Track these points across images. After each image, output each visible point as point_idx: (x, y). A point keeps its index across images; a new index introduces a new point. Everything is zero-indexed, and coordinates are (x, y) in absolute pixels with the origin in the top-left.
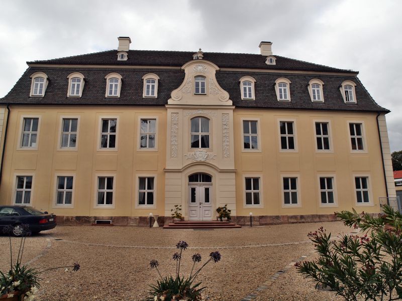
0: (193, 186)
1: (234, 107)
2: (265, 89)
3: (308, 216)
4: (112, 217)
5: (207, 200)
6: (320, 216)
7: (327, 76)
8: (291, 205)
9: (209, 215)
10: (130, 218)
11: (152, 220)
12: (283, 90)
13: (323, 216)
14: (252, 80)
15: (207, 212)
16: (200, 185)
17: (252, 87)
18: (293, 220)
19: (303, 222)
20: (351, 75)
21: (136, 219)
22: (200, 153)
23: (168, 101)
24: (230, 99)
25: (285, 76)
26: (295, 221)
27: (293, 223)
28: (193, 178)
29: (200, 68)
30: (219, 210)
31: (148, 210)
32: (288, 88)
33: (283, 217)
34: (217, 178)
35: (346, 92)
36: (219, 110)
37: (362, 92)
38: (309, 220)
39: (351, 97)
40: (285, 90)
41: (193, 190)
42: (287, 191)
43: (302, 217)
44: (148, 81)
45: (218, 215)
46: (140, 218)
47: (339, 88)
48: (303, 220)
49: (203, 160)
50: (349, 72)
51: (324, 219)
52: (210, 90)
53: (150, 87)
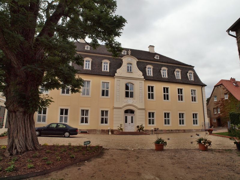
1: (145, 80)
2: (157, 71)
3: (174, 130)
4: (88, 130)
5: (132, 122)
6: (179, 130)
7: (182, 67)
8: (167, 125)
9: (134, 129)
10: (97, 130)
11: (108, 131)
12: (164, 72)
13: (180, 130)
14: (152, 67)
15: (132, 127)
16: (129, 115)
17: (152, 70)
18: (168, 132)
19: (172, 133)
20: (191, 68)
21: (99, 130)
22: (130, 101)
23: (115, 74)
24: (143, 75)
25: (165, 66)
26: (169, 132)
27: (168, 133)
28: (126, 112)
29: (130, 59)
30: (138, 127)
31: (105, 127)
32: (166, 72)
33: (164, 130)
34: (137, 112)
35: (190, 75)
36: (138, 81)
37: (196, 76)
38: (174, 132)
39: (192, 78)
41: (126, 117)
42: (165, 119)
43: (172, 130)
44: (105, 63)
45: (137, 129)
46: (102, 130)
47: (187, 73)
48: (172, 132)
49: (131, 103)
50: (190, 66)
51: (181, 131)
52: (134, 71)
53: (106, 66)
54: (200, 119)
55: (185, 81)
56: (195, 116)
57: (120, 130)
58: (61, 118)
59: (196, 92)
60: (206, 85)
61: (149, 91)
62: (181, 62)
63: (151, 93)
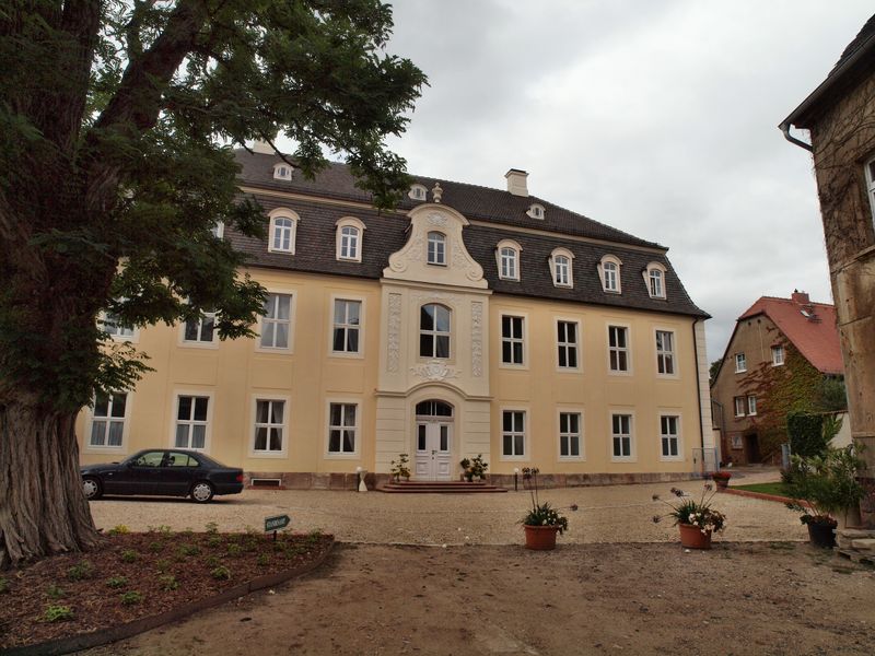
0: (422, 423)
1: (491, 292)
2: (536, 263)
3: (595, 476)
4: (282, 474)
5: (444, 447)
6: (611, 476)
7: (624, 250)
8: (570, 458)
9: (450, 473)
10: (315, 475)
11: (356, 479)
12: (562, 268)
13: (615, 476)
14: (516, 247)
15: (443, 466)
16: (435, 421)
17: (516, 258)
18: (572, 483)
19: (588, 486)
20: (657, 253)
21: (325, 477)
22: (435, 368)
23: (384, 271)
24: (484, 277)
25: (564, 244)
26: (576, 483)
27: (573, 486)
28: (423, 408)
29: (437, 217)
30: (465, 464)
31: (345, 463)
32: (569, 265)
33: (559, 476)
34: (462, 411)
35: (652, 279)
36: (467, 296)
37: (674, 284)
38: (595, 482)
39: (659, 289)
40: (565, 268)
41: (422, 429)
42: (564, 434)
43: (586, 477)
44: (345, 231)
45: (462, 471)
46: (333, 475)
47: (642, 271)
48: (588, 482)
49: (440, 379)
50: (655, 246)
51: (617, 480)
52: (452, 259)
53: (350, 240)
54: (685, 435)
55: (634, 301)
56: (669, 424)
57: (398, 474)
58: (182, 431)
59: (675, 339)
60: (709, 317)
61: (506, 333)
62: (621, 233)
63: (512, 340)
